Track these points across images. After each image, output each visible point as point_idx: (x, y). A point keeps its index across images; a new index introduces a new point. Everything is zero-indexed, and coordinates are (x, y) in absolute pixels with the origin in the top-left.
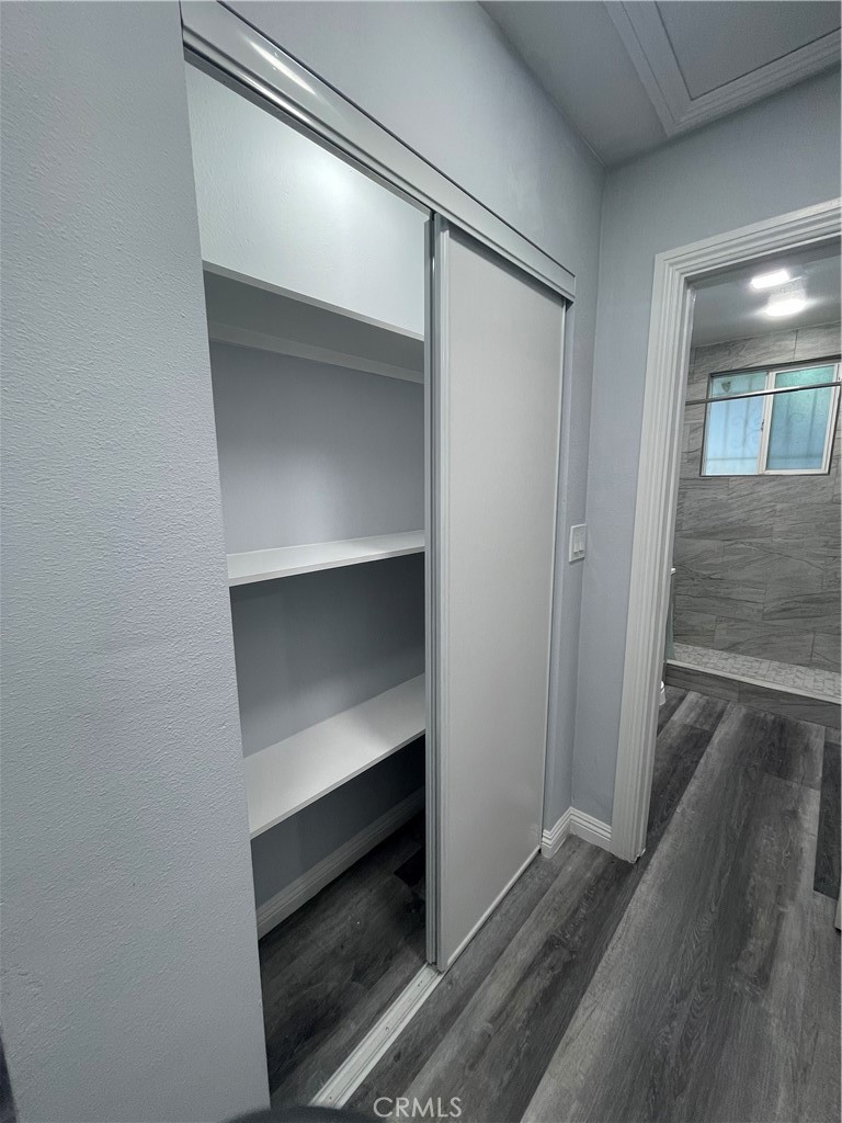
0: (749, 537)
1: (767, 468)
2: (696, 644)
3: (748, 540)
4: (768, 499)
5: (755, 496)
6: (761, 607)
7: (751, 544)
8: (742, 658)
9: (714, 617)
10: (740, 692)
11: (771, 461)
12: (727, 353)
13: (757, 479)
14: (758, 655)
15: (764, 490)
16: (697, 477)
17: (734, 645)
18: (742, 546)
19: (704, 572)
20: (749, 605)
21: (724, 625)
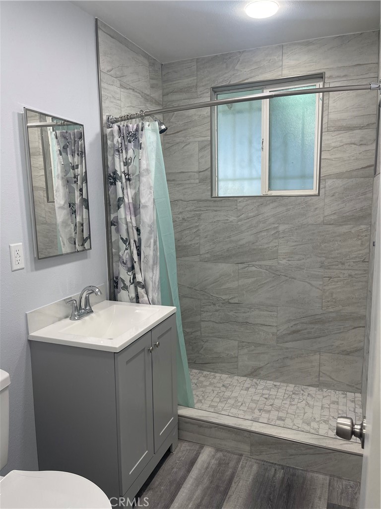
0: (259, 260)
1: (270, 189)
2: (223, 372)
3: (257, 263)
4: (272, 220)
5: (260, 217)
6: (274, 330)
7: (261, 267)
8: (262, 384)
9: (236, 343)
10: (252, 445)
11: (272, 181)
12: (224, 66)
13: (260, 200)
14: (275, 379)
15: (268, 211)
16: (209, 198)
17: (255, 371)
18: (254, 269)
19: (224, 297)
20: (264, 328)
21: (246, 351)
